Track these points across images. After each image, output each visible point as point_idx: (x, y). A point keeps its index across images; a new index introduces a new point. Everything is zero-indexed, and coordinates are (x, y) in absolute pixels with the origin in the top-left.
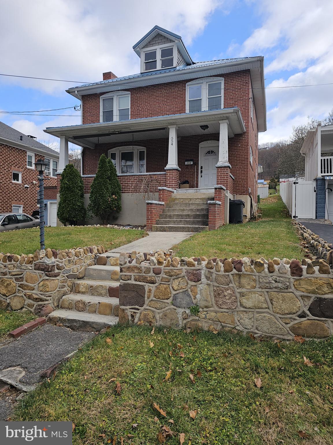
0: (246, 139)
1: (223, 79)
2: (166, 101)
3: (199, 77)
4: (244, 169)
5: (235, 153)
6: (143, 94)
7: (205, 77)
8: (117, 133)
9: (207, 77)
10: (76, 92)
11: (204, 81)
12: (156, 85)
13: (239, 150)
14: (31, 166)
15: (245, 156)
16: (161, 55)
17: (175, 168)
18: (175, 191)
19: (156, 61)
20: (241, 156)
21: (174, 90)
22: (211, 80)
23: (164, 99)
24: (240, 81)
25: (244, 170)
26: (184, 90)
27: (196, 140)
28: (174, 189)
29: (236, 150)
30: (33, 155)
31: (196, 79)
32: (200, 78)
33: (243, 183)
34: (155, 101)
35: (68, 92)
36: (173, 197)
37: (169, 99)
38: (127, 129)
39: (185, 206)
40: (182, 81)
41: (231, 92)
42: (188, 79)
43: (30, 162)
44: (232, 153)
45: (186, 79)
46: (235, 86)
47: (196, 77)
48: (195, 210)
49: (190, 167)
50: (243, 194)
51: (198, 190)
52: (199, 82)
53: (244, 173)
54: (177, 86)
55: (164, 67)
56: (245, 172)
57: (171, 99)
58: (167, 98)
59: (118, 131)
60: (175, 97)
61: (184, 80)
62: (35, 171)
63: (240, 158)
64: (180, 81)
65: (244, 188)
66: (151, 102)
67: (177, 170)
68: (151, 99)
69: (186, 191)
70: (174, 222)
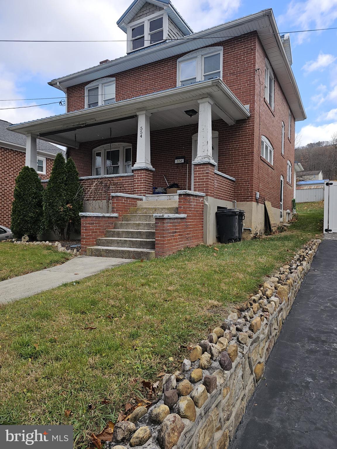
0: (251, 126)
1: (221, 48)
2: (154, 85)
3: (191, 49)
4: (248, 166)
5: (236, 146)
6: (129, 79)
7: (199, 49)
8: (82, 126)
9: (202, 48)
10: (58, 83)
11: (199, 54)
12: (143, 66)
13: (241, 141)
14: (42, 171)
15: (249, 148)
16: (150, 28)
17: (144, 168)
18: (144, 198)
19: (144, 37)
20: (244, 149)
21: (163, 69)
22: (207, 52)
23: (152, 82)
24: (243, 49)
25: (248, 168)
26: (174, 68)
27: (188, 131)
28: (143, 195)
29: (238, 141)
30: (43, 159)
31: (189, 52)
32: (194, 50)
33: (247, 186)
34: (142, 86)
35: (51, 84)
36: (138, 205)
37: (157, 82)
38: (92, 121)
39: (145, 218)
40: (172, 57)
41: (232, 65)
42: (178, 53)
43: (41, 167)
44: (233, 146)
45: (176, 54)
46: (236, 55)
47: (189, 50)
48: (153, 225)
49: (180, 166)
50: (247, 201)
51: (171, 197)
52: (193, 56)
53: (248, 172)
54: (166, 65)
55: (153, 43)
56: (250, 170)
57: (159, 82)
58: (155, 81)
59: (83, 124)
60: (163, 79)
61: (175, 56)
62: (47, 177)
63: (243, 151)
64: (170, 57)
65: (248, 192)
66: (137, 88)
67: (147, 170)
68: (137, 84)
69: (157, 198)
70: (118, 243)
